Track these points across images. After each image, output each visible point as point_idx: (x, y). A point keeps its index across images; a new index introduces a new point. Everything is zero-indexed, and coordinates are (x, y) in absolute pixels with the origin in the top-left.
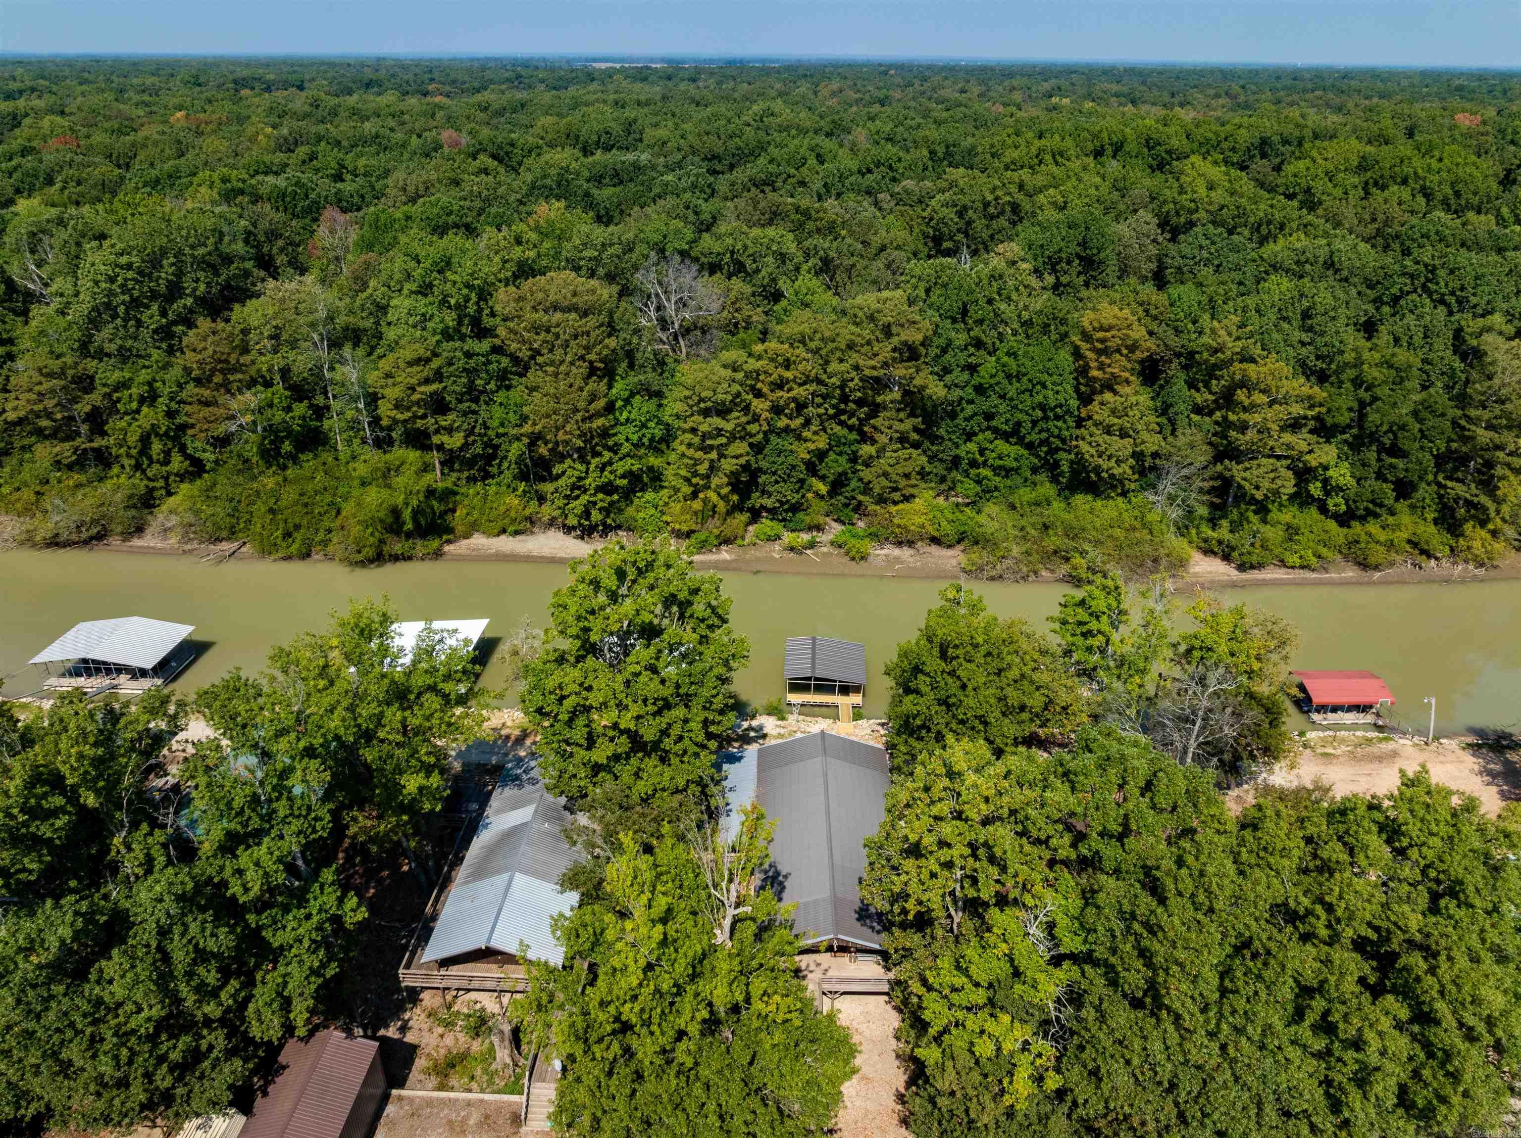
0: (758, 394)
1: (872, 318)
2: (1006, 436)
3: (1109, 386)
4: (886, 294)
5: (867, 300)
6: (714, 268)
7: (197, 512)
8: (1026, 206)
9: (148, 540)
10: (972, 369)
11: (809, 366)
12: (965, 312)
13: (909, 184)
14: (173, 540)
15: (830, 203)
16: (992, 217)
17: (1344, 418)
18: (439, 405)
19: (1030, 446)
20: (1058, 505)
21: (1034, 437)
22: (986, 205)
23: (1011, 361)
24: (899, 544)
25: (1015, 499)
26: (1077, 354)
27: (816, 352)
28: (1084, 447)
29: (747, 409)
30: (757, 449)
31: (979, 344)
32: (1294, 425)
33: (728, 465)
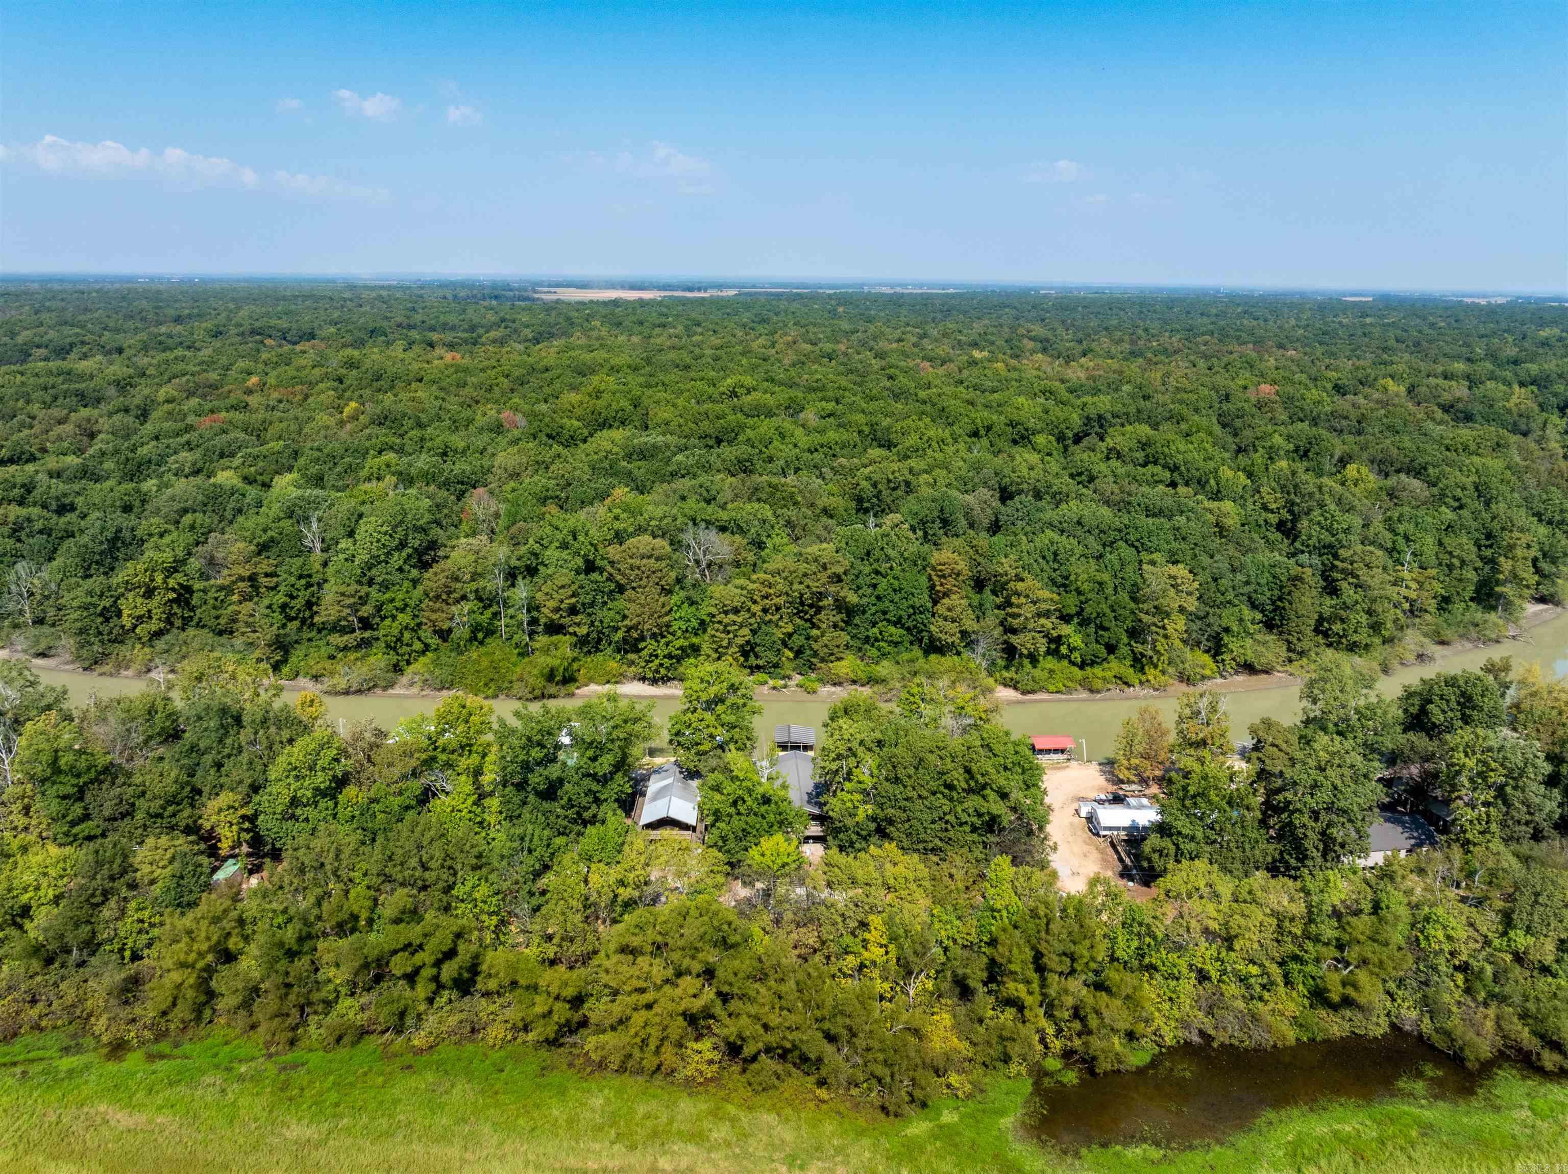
0: (755, 602)
1: (816, 560)
2: (895, 624)
3: (946, 595)
4: (824, 545)
5: (813, 549)
6: (723, 529)
7: (432, 673)
8: (914, 483)
9: (397, 691)
10: (875, 586)
11: (781, 586)
12: (868, 554)
13: (842, 461)
14: (415, 690)
15: (791, 479)
16: (894, 489)
17: (1073, 610)
18: (573, 611)
19: (908, 629)
20: (922, 660)
21: (910, 624)
22: (889, 481)
23: (896, 583)
24: (835, 684)
25: (899, 658)
26: (930, 579)
27: (785, 579)
28: (932, 628)
29: (749, 610)
30: (754, 632)
31: (877, 572)
32: (1047, 614)
33: (740, 641)
